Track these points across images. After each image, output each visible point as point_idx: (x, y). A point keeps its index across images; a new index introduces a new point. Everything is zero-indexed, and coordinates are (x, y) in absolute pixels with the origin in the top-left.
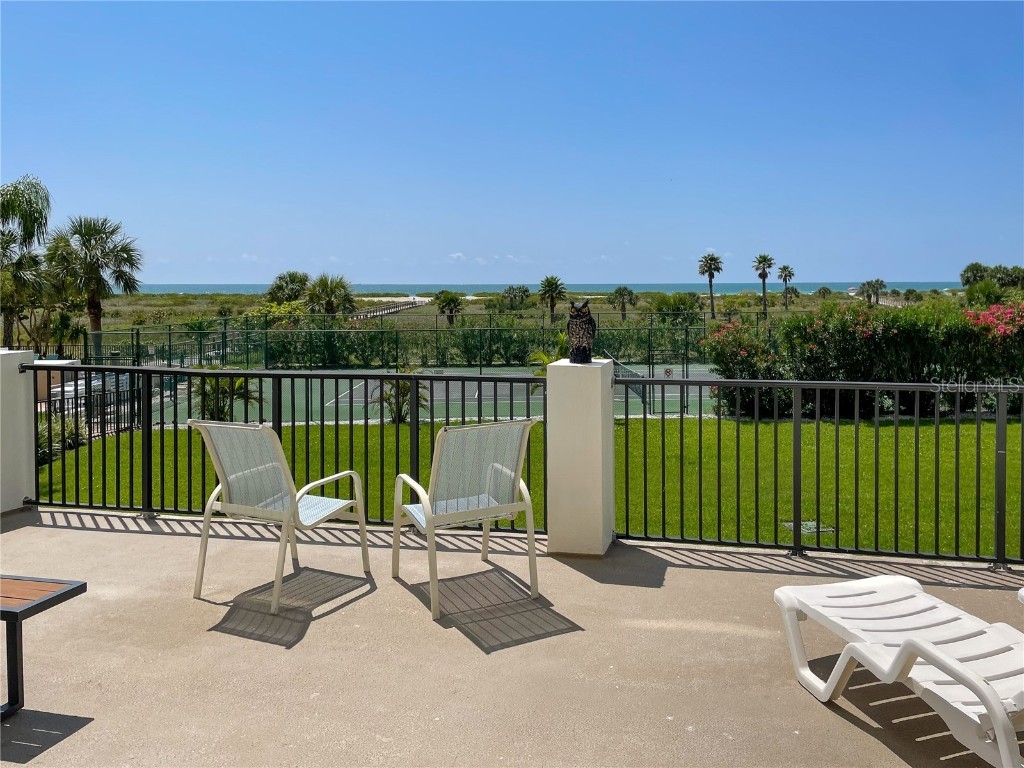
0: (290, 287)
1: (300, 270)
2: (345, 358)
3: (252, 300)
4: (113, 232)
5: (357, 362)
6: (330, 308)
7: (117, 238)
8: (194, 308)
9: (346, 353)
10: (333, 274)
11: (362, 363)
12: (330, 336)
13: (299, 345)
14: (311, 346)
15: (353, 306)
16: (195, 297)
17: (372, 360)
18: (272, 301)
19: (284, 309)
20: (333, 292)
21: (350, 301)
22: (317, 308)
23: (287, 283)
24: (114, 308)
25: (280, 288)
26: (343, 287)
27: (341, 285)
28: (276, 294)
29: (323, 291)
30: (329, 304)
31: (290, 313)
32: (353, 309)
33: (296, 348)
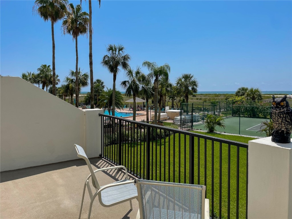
0: (242, 92)
1: (245, 87)
2: (257, 115)
3: (231, 96)
4: (191, 78)
5: (262, 116)
6: (253, 98)
7: (192, 79)
8: (220, 98)
9: (258, 113)
10: (255, 88)
11: (264, 117)
12: (253, 107)
13: (243, 110)
14: (246, 110)
15: (261, 98)
16: (221, 95)
17: (267, 116)
18: (236, 96)
19: (240, 98)
20: (255, 93)
21: (260, 96)
22: (249, 98)
23: (241, 91)
24: (200, 98)
25: (239, 92)
26: (258, 92)
27: (257, 91)
28: (238, 94)
29: (251, 93)
30: (254, 97)
31: (241, 100)
32: (261, 99)
33: (242, 110)
